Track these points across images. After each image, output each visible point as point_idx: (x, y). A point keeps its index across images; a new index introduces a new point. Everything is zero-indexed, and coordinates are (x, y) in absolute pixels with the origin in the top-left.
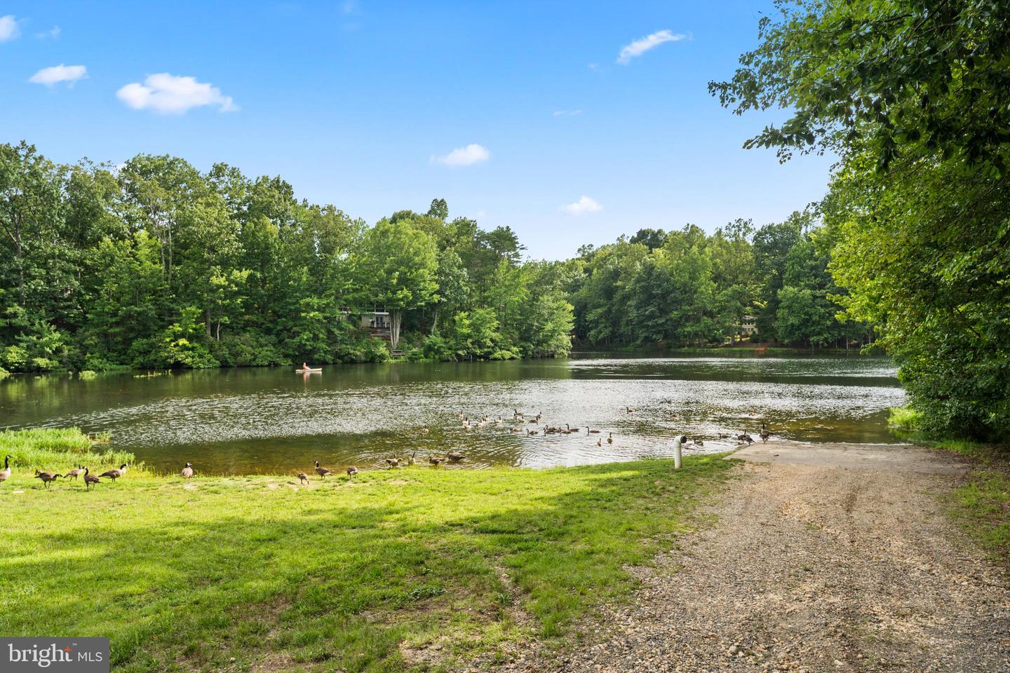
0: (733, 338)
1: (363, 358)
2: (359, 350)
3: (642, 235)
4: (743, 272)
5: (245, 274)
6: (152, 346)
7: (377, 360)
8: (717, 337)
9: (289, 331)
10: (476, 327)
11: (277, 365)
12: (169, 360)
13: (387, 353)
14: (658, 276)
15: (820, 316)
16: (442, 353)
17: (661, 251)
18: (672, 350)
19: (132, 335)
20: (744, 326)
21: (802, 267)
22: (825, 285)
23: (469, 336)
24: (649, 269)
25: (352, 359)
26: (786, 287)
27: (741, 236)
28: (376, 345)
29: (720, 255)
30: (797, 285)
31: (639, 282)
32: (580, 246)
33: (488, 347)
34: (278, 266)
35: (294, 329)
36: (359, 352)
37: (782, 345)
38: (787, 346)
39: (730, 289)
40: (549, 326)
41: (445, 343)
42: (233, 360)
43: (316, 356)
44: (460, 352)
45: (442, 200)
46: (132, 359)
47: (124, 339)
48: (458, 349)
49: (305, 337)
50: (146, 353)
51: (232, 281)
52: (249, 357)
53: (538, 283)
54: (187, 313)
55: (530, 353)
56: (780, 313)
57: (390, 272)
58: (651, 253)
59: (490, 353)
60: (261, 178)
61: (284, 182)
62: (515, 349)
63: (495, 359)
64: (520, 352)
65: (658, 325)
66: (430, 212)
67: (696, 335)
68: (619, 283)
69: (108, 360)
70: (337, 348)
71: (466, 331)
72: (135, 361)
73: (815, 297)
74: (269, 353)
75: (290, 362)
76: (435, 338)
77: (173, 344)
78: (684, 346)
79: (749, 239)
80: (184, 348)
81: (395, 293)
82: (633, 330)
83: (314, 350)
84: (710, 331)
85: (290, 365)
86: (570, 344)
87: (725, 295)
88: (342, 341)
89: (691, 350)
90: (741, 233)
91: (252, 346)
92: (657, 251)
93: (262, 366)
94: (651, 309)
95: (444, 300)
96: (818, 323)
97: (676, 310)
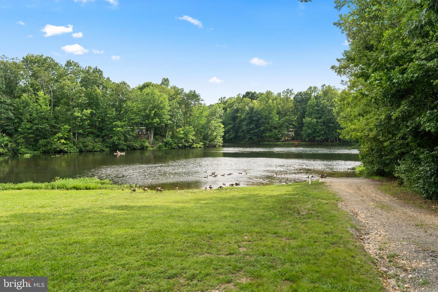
0: (285, 138)
1: (139, 148)
2: (137, 144)
3: (248, 94)
4: (289, 111)
5: (89, 111)
6: (48, 143)
7: (145, 148)
8: (279, 138)
9: (108, 136)
10: (186, 134)
11: (103, 151)
12: (57, 149)
13: (149, 145)
14: (255, 112)
15: (319, 130)
16: (172, 145)
17: (256, 101)
18: (261, 143)
19: (38, 138)
20: (289, 133)
21: (313, 109)
22: (321, 117)
23: (183, 138)
24: (252, 109)
25: (135, 148)
26: (306, 118)
27: (289, 96)
28: (144, 142)
29: (280, 104)
30: (311, 117)
31: (247, 114)
32: (220, 98)
33: (191, 143)
34: (102, 108)
35: (110, 135)
36: (137, 145)
37: (305, 141)
38: (307, 141)
39: (284, 118)
40: (215, 134)
41: (173, 141)
42: (85, 149)
43: (120, 147)
44: (180, 145)
45: (167, 79)
46: (39, 149)
47: (35, 140)
48: (178, 144)
49: (115, 139)
50: (46, 145)
51: (83, 115)
52: (91, 147)
53: (209, 115)
54: (64, 128)
55: (207, 145)
56: (304, 128)
57: (150, 111)
58: (252, 102)
59: (191, 145)
60: (88, 67)
61: (99, 69)
62: (201, 143)
63: (194, 148)
64: (203, 144)
65: (255, 132)
66: (162, 84)
67: (270, 137)
68: (239, 115)
69: (28, 149)
70: (128, 143)
71: (182, 136)
72: (41, 150)
73: (317, 122)
74: (99, 146)
75: (109, 150)
76: (168, 139)
77: (58, 142)
78: (265, 141)
79: (292, 98)
80: (64, 144)
81: (153, 120)
82: (244, 134)
83: (119, 144)
84: (276, 135)
85: (109, 151)
86: (222, 141)
87: (282, 120)
88: (130, 141)
89: (268, 143)
90: (289, 95)
91: (92, 143)
92: (255, 101)
93: (97, 151)
94: (252, 126)
95: (172, 122)
96: (318, 132)
97: (263, 126)
